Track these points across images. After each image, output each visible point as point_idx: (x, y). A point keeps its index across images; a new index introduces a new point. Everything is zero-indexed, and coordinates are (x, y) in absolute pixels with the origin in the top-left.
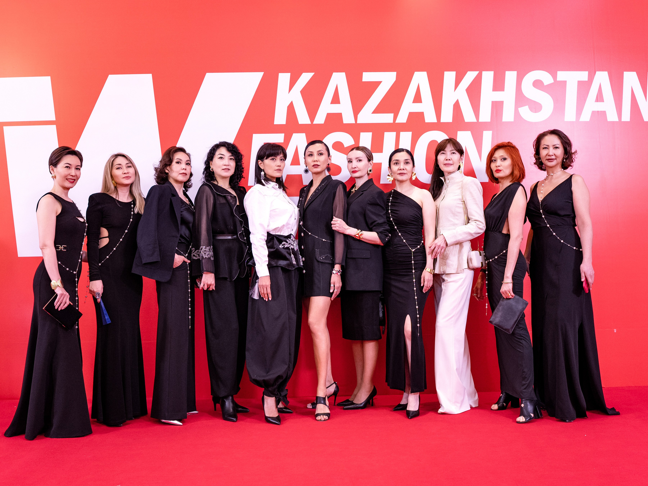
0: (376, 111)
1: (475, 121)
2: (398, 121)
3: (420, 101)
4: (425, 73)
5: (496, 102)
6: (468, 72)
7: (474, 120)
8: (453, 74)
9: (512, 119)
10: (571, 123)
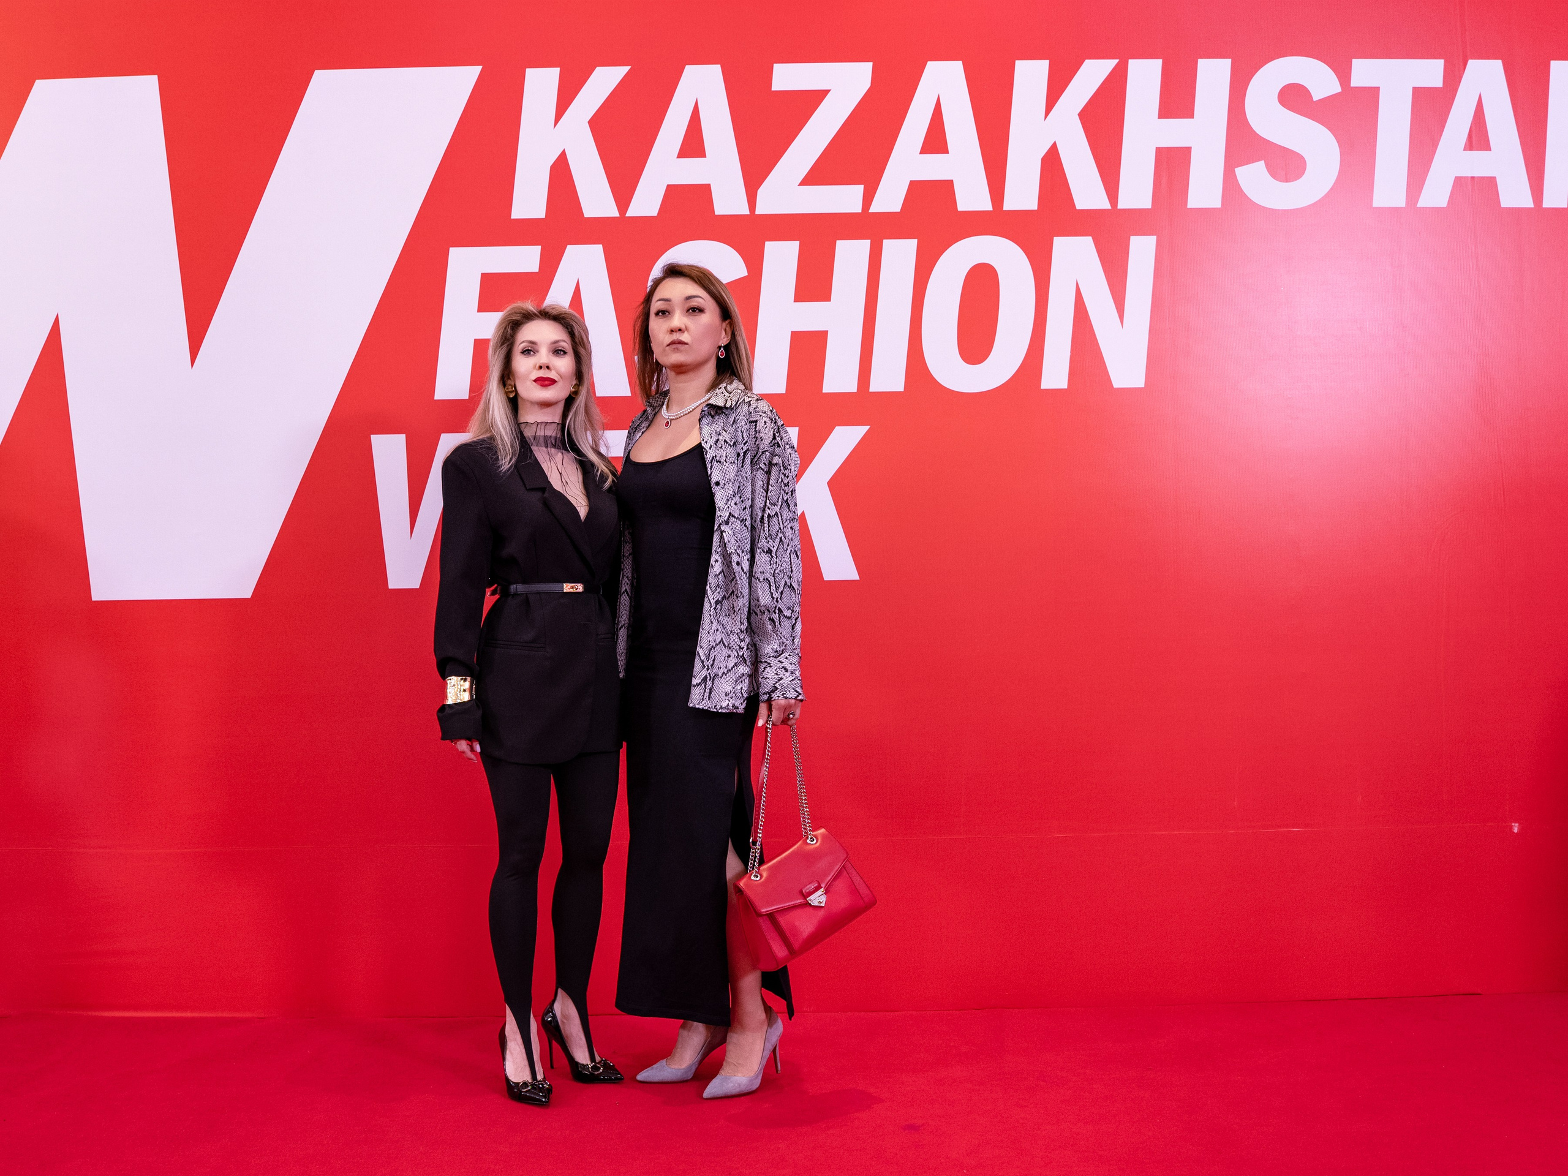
0: (812, 178)
1: (1106, 205)
2: (878, 206)
3: (944, 149)
4: (959, 64)
5: (1169, 149)
6: (1087, 62)
7: (1104, 204)
8: (1041, 68)
9: (1216, 203)
10: (1393, 211)
